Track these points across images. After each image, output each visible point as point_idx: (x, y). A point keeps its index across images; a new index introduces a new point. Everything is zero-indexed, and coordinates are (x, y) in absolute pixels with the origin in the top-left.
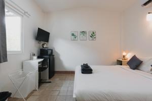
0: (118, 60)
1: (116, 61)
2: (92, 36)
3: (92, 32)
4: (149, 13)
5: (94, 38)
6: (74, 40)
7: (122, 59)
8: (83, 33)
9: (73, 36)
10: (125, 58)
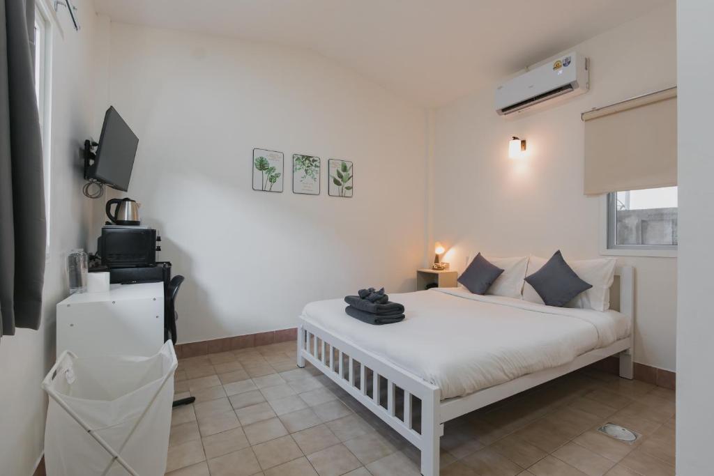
0: (420, 273)
1: (414, 275)
2: (340, 180)
3: (340, 163)
4: (515, 138)
5: (348, 188)
6: (268, 189)
7: (434, 269)
8: (307, 161)
9: (264, 172)
10: (440, 264)
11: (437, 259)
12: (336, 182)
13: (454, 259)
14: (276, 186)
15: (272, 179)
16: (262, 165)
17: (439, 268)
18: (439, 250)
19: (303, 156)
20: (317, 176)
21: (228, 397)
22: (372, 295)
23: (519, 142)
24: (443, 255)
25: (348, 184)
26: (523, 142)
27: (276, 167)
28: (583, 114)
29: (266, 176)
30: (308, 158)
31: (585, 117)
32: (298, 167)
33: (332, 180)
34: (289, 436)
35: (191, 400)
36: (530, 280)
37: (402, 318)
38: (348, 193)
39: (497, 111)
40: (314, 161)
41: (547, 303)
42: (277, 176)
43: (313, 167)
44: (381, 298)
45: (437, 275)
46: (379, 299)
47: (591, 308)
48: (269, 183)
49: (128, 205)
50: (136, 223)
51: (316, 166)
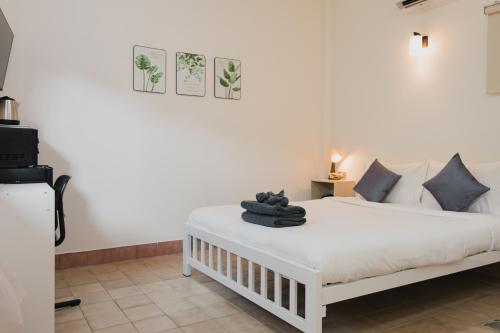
0: (315, 183)
1: (309, 185)
2: (227, 80)
3: (227, 62)
4: (416, 34)
5: (236, 90)
6: (149, 89)
7: (329, 179)
8: (192, 60)
9: (145, 71)
10: (336, 174)
11: (333, 168)
12: (223, 83)
13: (352, 168)
14: (159, 87)
15: (154, 79)
16: (143, 64)
17: (336, 178)
18: (336, 158)
19: (187, 54)
20: (202, 76)
21: (114, 301)
22: (271, 197)
23: (420, 38)
24: (340, 163)
25: (236, 85)
26: (425, 39)
27: (158, 66)
28: (485, 8)
29: (148, 76)
30: (192, 56)
31: (488, 11)
32: (182, 66)
33: (218, 81)
34: (178, 330)
35: (76, 303)
36: (428, 186)
37: (303, 221)
38: (236, 95)
39: (398, 4)
40: (199, 59)
41: (444, 208)
42: (159, 76)
43: (198, 67)
44: (280, 200)
45: (332, 184)
46: (279, 201)
47: (488, 212)
48: (151, 84)
49: (8, 103)
50: (16, 122)
51: (201, 65)
